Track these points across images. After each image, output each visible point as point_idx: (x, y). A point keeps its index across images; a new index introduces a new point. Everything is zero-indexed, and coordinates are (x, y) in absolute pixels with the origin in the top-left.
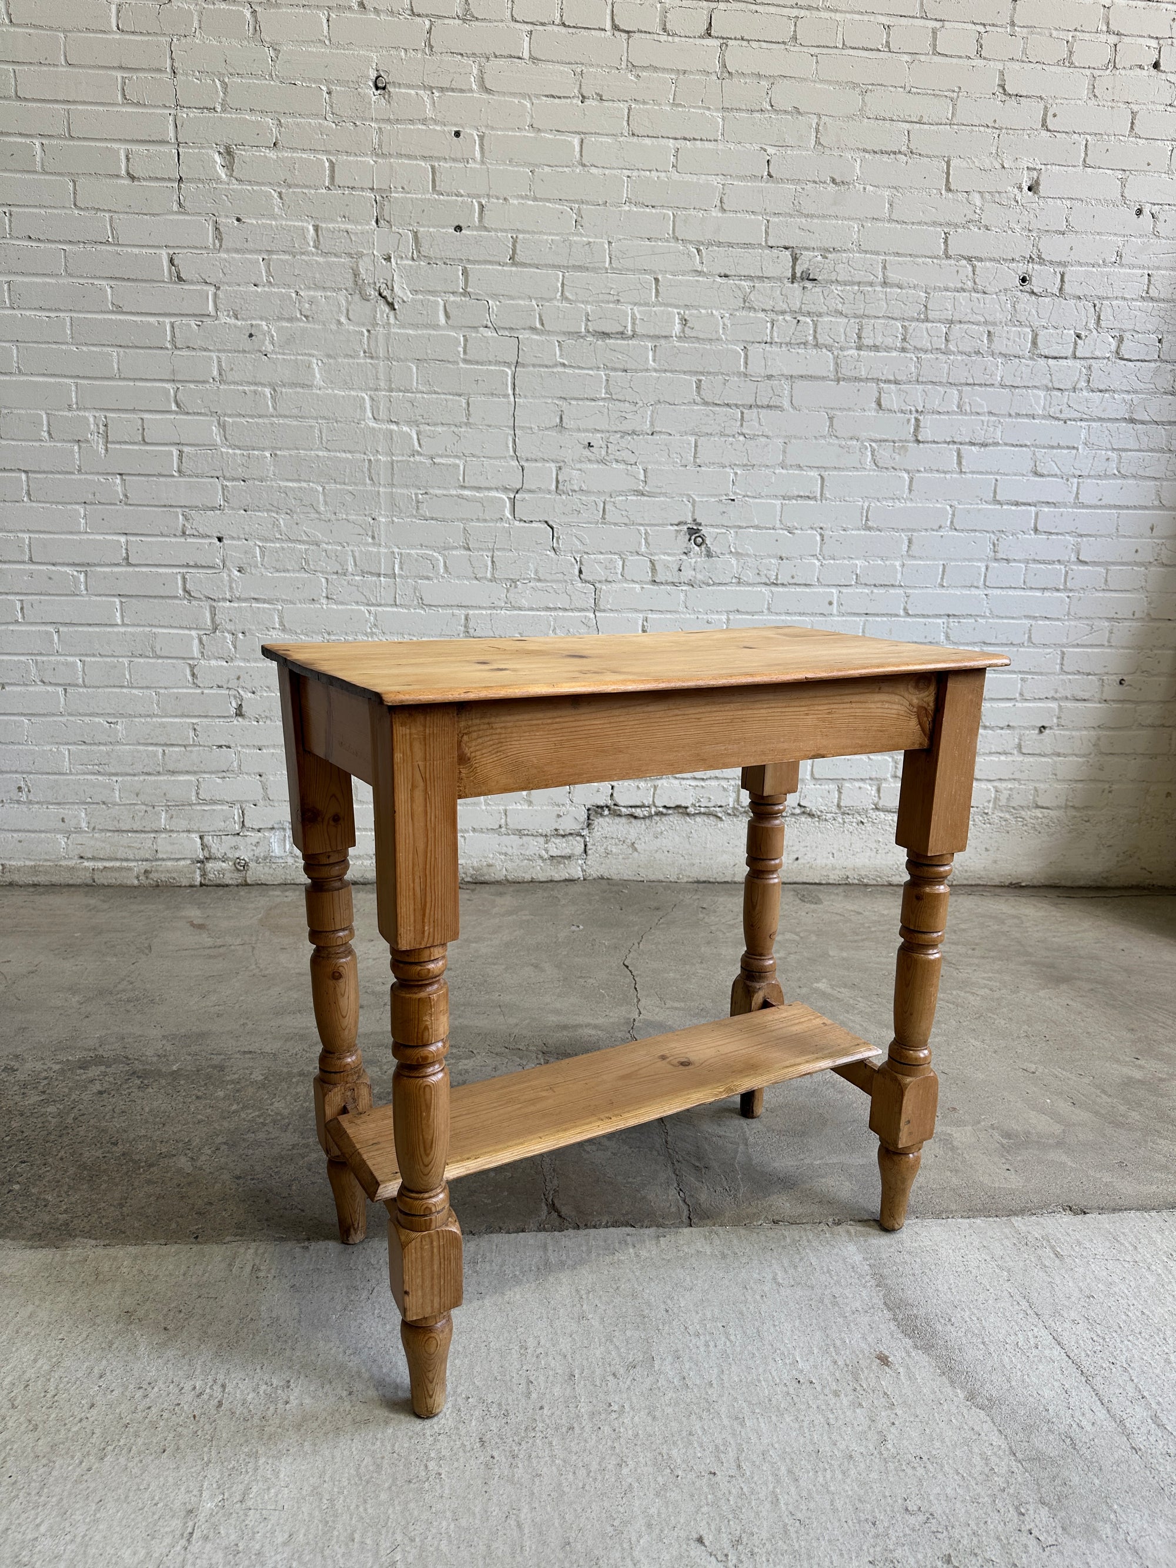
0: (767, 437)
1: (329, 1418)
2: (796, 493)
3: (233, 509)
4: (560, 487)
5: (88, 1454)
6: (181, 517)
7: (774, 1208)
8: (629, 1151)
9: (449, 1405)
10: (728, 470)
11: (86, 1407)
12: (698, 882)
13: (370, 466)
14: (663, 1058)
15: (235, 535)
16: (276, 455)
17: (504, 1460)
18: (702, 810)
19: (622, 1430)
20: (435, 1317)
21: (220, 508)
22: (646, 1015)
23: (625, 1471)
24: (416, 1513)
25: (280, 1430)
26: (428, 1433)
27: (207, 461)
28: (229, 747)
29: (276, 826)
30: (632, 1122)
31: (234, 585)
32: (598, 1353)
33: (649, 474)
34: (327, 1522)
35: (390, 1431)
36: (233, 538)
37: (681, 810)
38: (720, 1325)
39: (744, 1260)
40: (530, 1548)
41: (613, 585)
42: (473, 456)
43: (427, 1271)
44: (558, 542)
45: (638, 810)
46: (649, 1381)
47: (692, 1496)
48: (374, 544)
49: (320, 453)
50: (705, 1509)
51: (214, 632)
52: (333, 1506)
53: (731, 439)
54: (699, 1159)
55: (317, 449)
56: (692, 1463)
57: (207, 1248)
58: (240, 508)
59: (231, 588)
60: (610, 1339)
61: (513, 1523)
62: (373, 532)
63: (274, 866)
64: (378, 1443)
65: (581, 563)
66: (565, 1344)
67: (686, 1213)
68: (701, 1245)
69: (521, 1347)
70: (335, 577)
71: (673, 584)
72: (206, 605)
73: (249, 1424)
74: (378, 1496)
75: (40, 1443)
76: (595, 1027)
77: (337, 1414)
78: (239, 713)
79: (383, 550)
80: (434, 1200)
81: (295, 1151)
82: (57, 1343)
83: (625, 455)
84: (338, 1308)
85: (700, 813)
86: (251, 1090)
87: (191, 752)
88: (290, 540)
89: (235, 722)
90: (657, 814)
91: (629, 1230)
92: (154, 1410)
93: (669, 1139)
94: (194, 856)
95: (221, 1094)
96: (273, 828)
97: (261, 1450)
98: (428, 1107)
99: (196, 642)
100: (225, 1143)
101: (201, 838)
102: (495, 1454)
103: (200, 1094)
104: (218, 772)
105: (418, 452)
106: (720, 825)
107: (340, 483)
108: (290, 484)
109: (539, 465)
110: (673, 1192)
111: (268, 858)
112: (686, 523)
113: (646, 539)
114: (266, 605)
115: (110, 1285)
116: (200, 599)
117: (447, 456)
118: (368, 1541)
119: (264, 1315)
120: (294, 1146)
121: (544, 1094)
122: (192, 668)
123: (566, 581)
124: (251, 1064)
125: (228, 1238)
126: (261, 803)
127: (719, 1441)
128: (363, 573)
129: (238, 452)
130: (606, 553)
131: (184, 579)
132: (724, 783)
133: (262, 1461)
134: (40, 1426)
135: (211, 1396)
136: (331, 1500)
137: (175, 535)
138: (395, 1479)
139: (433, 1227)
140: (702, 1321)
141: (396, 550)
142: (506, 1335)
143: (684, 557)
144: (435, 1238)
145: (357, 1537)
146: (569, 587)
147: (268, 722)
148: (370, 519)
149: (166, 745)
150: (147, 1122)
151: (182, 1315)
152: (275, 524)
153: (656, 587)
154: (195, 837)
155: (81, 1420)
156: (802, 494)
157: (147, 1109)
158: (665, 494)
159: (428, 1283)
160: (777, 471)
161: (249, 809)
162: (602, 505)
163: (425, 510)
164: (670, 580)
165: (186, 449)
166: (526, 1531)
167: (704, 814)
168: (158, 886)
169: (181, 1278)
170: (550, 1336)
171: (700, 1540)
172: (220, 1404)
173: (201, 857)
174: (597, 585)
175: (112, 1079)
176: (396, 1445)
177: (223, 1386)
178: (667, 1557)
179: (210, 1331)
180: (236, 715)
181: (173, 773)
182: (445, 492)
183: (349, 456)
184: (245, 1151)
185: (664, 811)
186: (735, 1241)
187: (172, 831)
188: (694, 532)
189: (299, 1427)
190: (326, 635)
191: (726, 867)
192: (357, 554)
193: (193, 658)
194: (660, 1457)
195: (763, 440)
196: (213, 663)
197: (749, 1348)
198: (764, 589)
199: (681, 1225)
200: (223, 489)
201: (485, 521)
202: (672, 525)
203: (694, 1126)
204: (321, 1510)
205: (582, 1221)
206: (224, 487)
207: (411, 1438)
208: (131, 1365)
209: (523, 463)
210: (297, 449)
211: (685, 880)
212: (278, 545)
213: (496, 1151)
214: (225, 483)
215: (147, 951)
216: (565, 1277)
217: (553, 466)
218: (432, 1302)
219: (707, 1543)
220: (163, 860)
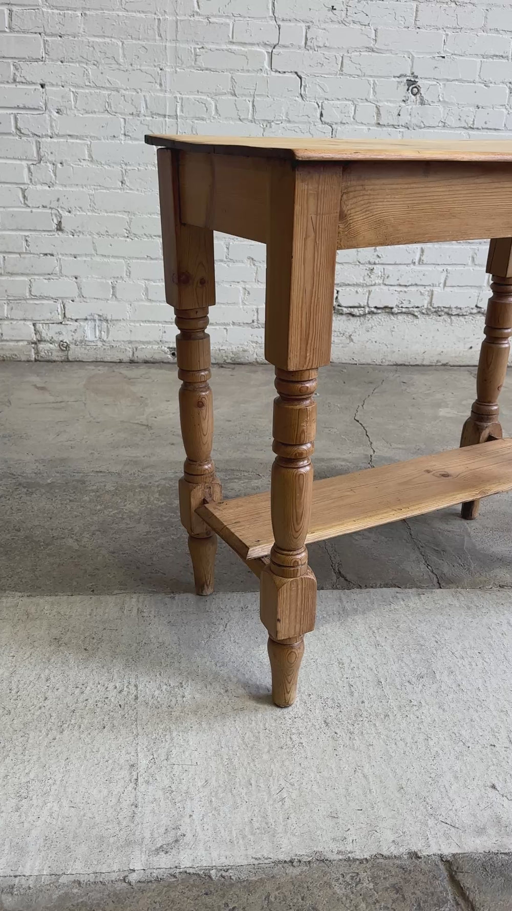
0: (474, 4)
1: (215, 707)
2: (493, 53)
3: (53, 60)
4: (309, 43)
5: (51, 729)
6: (12, 67)
7: (498, 577)
8: (386, 540)
9: (298, 699)
10: (441, 31)
11: (41, 700)
12: (397, 365)
13: (159, 24)
14: (428, 471)
15: (54, 83)
16: (85, 14)
17: (344, 735)
18: (404, 310)
19: (423, 717)
20: (296, 637)
21: (42, 60)
22: (378, 453)
23: (431, 743)
24: (291, 768)
25: (183, 714)
26: (287, 717)
27: (31, 19)
28: (52, 255)
29: (88, 317)
30: (416, 513)
31: (54, 124)
32: (394, 667)
33: (379, 34)
34: (230, 773)
35: (260, 715)
36: (52, 85)
37: (388, 310)
38: (477, 652)
39: (484, 610)
40: (376, 791)
41: (346, 125)
42: (241, 16)
43: (293, 606)
44: (305, 90)
45: (356, 310)
46: (435, 686)
47: (482, 759)
48: (161, 90)
49: (120, 13)
50: (492, 768)
51: (40, 162)
52: (232, 763)
53: (445, 5)
54: (437, 545)
55: (118, 9)
56: (477, 739)
57: (102, 598)
58: (58, 59)
59: (51, 126)
60: (400, 659)
61: (361, 775)
62: (161, 80)
63: (88, 348)
64: (253, 723)
65: (322, 108)
66: (369, 662)
67: (435, 580)
68: (450, 600)
69: (339, 663)
70: (131, 117)
71: (393, 126)
72: (33, 140)
73: (160, 710)
74: (261, 757)
75: (15, 722)
76: (344, 460)
77: (220, 704)
78: (59, 228)
79: (168, 95)
80: (299, 557)
81: (149, 536)
82: (10, 658)
83: (360, 17)
84: (205, 636)
85: (401, 313)
86: (107, 497)
87: (24, 258)
88: (97, 87)
89: (57, 235)
90: (370, 313)
91: (397, 589)
92: (90, 701)
93: (412, 532)
94: (30, 339)
95: (87, 498)
96: (86, 319)
97: (173, 727)
98: (301, 490)
99: (26, 170)
100: (97, 530)
101: (34, 325)
102: (337, 731)
103: (71, 498)
104: (45, 274)
105: (197, 12)
106: (416, 321)
107: (135, 39)
108: (97, 40)
109: (292, 24)
110: (423, 566)
111: (83, 342)
112: (405, 76)
113: (374, 89)
114: (78, 141)
115: (38, 622)
116: (28, 136)
117: (221, 16)
118: (262, 785)
119: (154, 640)
120: (148, 533)
121: (348, 493)
122: (23, 191)
123: (310, 123)
124: (103, 480)
125: (116, 592)
126: (77, 299)
127: (493, 725)
128: (152, 115)
129: (56, 11)
130: (342, 99)
131: (16, 120)
132: (422, 289)
133: (175, 734)
134: (12, 711)
135: (129, 692)
136: (229, 759)
137: (8, 82)
138: (271, 746)
139: (299, 575)
140: (463, 649)
141: (178, 95)
142: (327, 655)
143: (403, 104)
144: (300, 583)
145: (253, 782)
146: (312, 127)
147: (81, 236)
148: (158, 69)
149: (6, 252)
150: (38, 517)
151: (95, 641)
152: (86, 74)
153: (380, 129)
154: (30, 324)
155: (40, 708)
156: (497, 54)
157: (36, 508)
158: (390, 51)
159: (293, 614)
160: (479, 34)
161: (69, 305)
162: (341, 59)
163: (201, 62)
164: (391, 123)
165: (15, 9)
166: (371, 780)
167: (405, 313)
168: (4, 360)
169: (89, 617)
170: (358, 656)
171: (494, 787)
172: (136, 698)
173: (35, 339)
174: (334, 126)
175: (5, 488)
176: (267, 724)
177: (136, 686)
178: (473, 797)
179: (118, 651)
180: (57, 230)
181: (12, 274)
182: (218, 47)
183: (143, 15)
184: (114, 535)
185: (375, 310)
186: (475, 599)
187: (12, 319)
188: (412, 84)
189: (195, 712)
190: (123, 166)
191: (418, 354)
192: (148, 99)
193: (24, 184)
194: (453, 735)
195: (470, 6)
196: (39, 187)
197: (501, 667)
198: (463, 132)
199: (433, 587)
200: (45, 44)
201: (248, 71)
202: (394, 77)
203: (428, 524)
204: (223, 766)
205: (362, 584)
206: (45, 42)
207: (276, 720)
208: (66, 672)
209: (279, 23)
210: (102, 10)
211: (387, 363)
212: (87, 91)
213: (325, 529)
214: (46, 38)
215: (8, 404)
216: (359, 618)
217: (303, 25)
218: (295, 627)
219: (498, 789)
220: (7, 341)
